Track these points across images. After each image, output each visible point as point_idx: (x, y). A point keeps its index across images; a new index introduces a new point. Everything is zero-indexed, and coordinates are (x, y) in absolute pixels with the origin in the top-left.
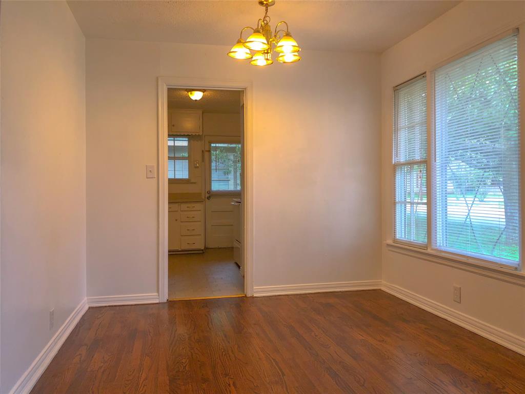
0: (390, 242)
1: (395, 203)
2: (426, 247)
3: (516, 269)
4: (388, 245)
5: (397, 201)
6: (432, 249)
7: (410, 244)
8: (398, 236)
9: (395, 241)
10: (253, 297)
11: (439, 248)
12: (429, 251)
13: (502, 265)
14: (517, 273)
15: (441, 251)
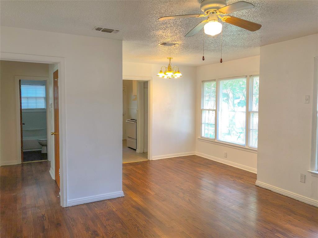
0: (200, 137)
1: (201, 124)
2: (215, 140)
3: (244, 146)
4: (199, 139)
5: (202, 123)
6: (217, 140)
7: (208, 138)
8: (203, 135)
9: (201, 137)
10: (152, 160)
11: (220, 140)
12: (216, 141)
13: (240, 145)
14: (245, 147)
15: (221, 141)
